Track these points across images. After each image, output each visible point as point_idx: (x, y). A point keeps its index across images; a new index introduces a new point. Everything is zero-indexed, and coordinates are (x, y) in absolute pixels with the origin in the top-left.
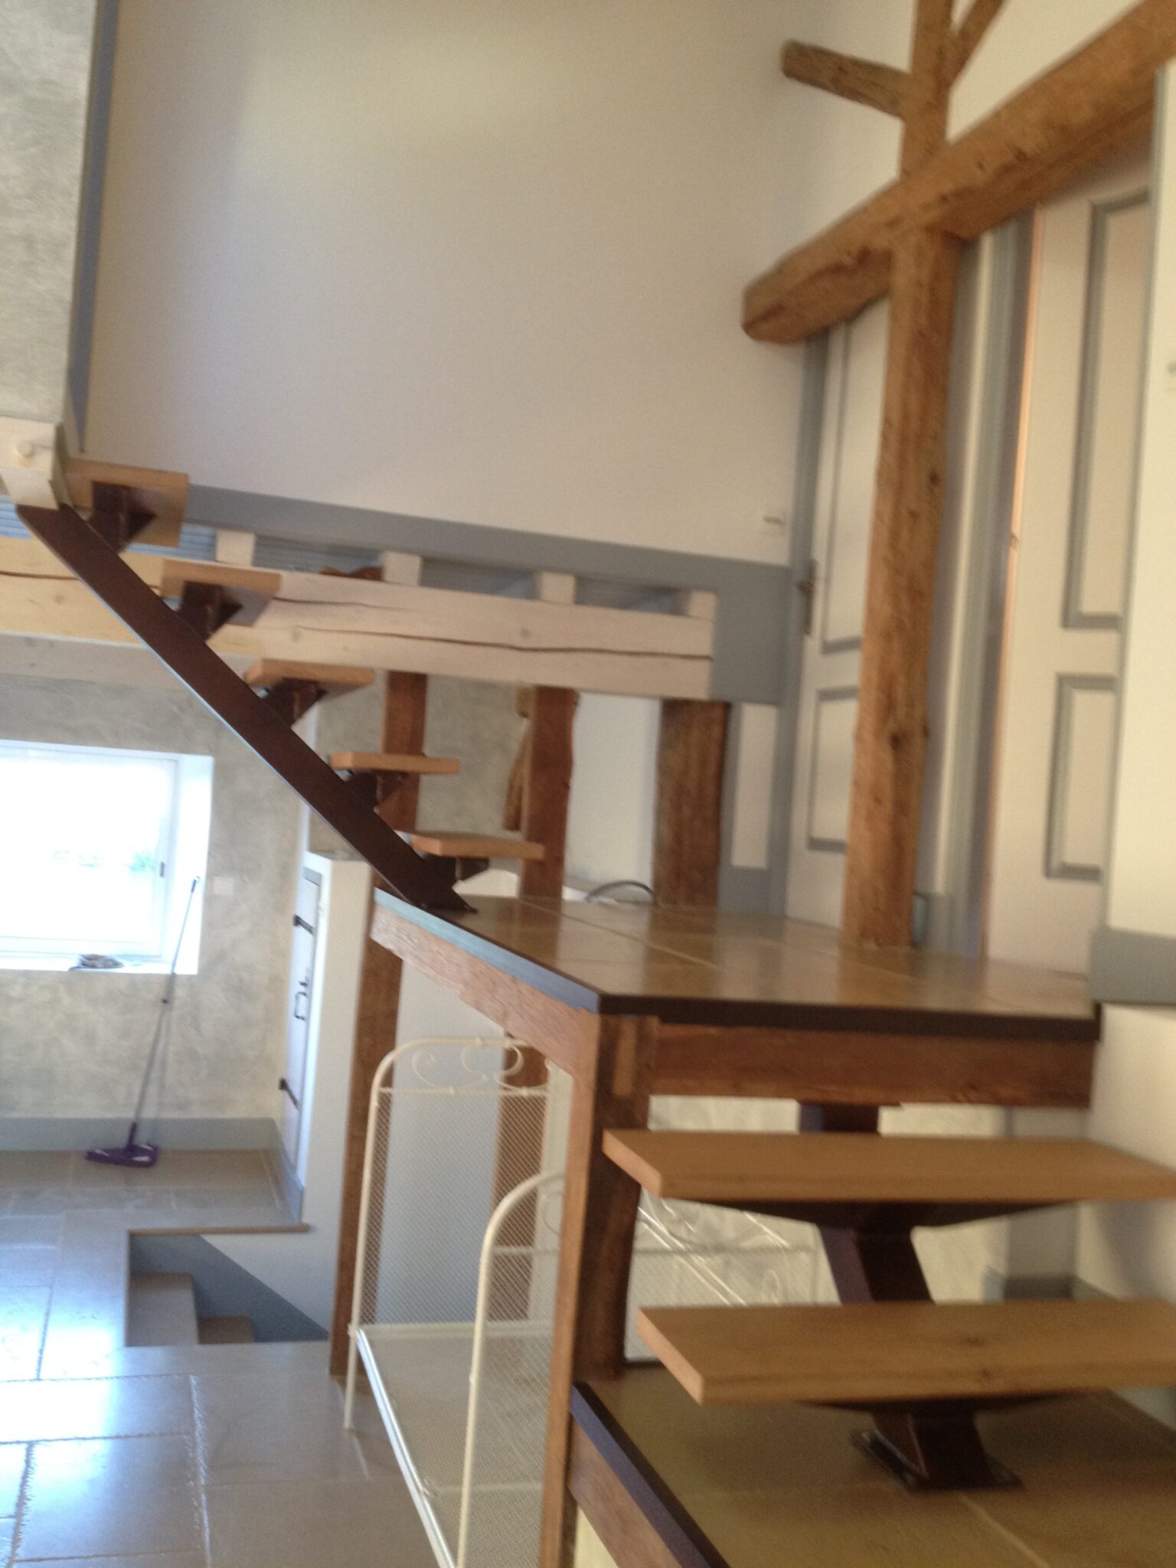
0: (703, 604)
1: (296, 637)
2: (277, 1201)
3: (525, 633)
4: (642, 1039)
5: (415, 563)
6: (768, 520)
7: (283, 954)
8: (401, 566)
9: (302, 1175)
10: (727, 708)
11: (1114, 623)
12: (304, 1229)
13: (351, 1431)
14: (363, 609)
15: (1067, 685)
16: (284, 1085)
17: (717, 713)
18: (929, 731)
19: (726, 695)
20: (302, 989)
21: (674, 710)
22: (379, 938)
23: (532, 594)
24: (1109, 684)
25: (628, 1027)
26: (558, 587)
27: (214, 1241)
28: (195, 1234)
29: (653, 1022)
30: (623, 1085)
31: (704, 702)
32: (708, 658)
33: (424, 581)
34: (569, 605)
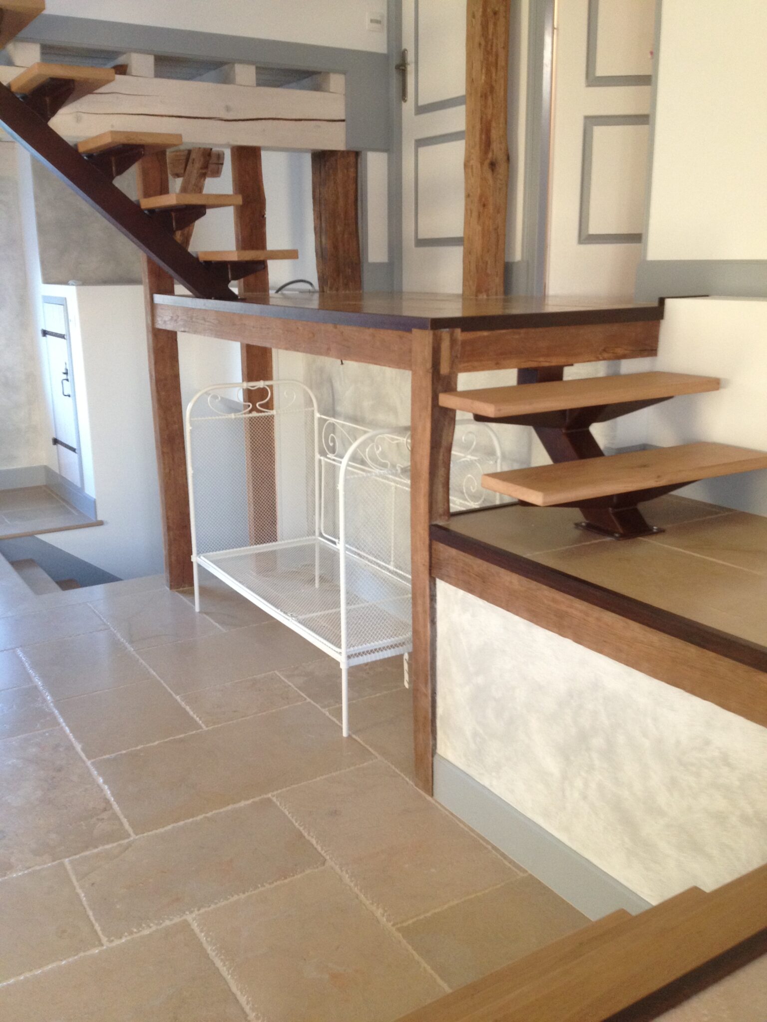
0: (337, 82)
1: (78, 120)
2: (74, 512)
3: (228, 109)
4: (453, 341)
5: (151, 59)
6: (372, 21)
8: (141, 63)
9: (90, 490)
10: (357, 154)
12: (101, 523)
14: (120, 96)
15: (592, 121)
16: (56, 441)
17: (352, 159)
18: (509, 158)
19: (355, 147)
20: (65, 377)
21: (321, 158)
22: (160, 325)
23: (227, 79)
25: (445, 333)
26: (245, 74)
28: (31, 535)
29: (458, 333)
30: (444, 369)
31: (343, 152)
32: (343, 121)
33: (158, 74)
34: (254, 87)
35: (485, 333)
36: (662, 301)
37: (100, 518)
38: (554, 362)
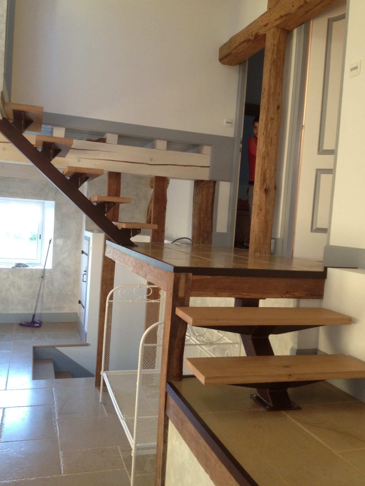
0: (207, 150)
1: (79, 161)
2: (79, 337)
3: (151, 159)
4: (187, 280)
5: (116, 136)
6: (227, 122)
7: (79, 262)
8: (112, 138)
9: (86, 329)
10: (215, 182)
11: (333, 152)
12: (87, 345)
13: (101, 402)
14: (99, 151)
15: (319, 172)
16: (80, 302)
17: (212, 184)
18: (277, 188)
19: (214, 179)
20: (85, 273)
21: (198, 183)
22: (107, 255)
23: (153, 147)
24: (331, 171)
25: (183, 276)
26: (161, 144)
27: (59, 349)
28: (54, 347)
29: (191, 275)
30: (181, 294)
31: (208, 181)
32: (209, 167)
33: (119, 143)
34: (165, 150)
35: (209, 277)
36: (326, 269)
37: (87, 342)
38: (253, 296)
